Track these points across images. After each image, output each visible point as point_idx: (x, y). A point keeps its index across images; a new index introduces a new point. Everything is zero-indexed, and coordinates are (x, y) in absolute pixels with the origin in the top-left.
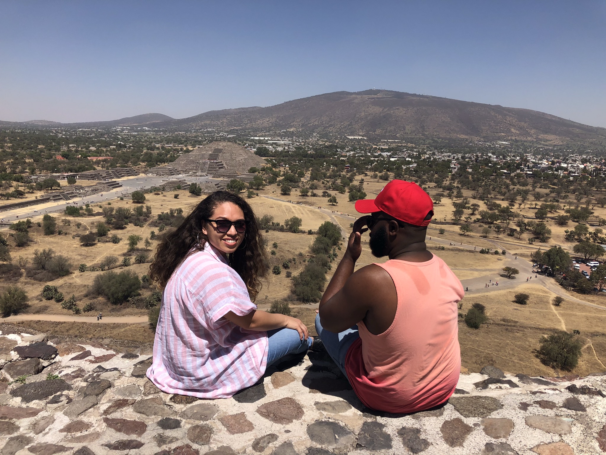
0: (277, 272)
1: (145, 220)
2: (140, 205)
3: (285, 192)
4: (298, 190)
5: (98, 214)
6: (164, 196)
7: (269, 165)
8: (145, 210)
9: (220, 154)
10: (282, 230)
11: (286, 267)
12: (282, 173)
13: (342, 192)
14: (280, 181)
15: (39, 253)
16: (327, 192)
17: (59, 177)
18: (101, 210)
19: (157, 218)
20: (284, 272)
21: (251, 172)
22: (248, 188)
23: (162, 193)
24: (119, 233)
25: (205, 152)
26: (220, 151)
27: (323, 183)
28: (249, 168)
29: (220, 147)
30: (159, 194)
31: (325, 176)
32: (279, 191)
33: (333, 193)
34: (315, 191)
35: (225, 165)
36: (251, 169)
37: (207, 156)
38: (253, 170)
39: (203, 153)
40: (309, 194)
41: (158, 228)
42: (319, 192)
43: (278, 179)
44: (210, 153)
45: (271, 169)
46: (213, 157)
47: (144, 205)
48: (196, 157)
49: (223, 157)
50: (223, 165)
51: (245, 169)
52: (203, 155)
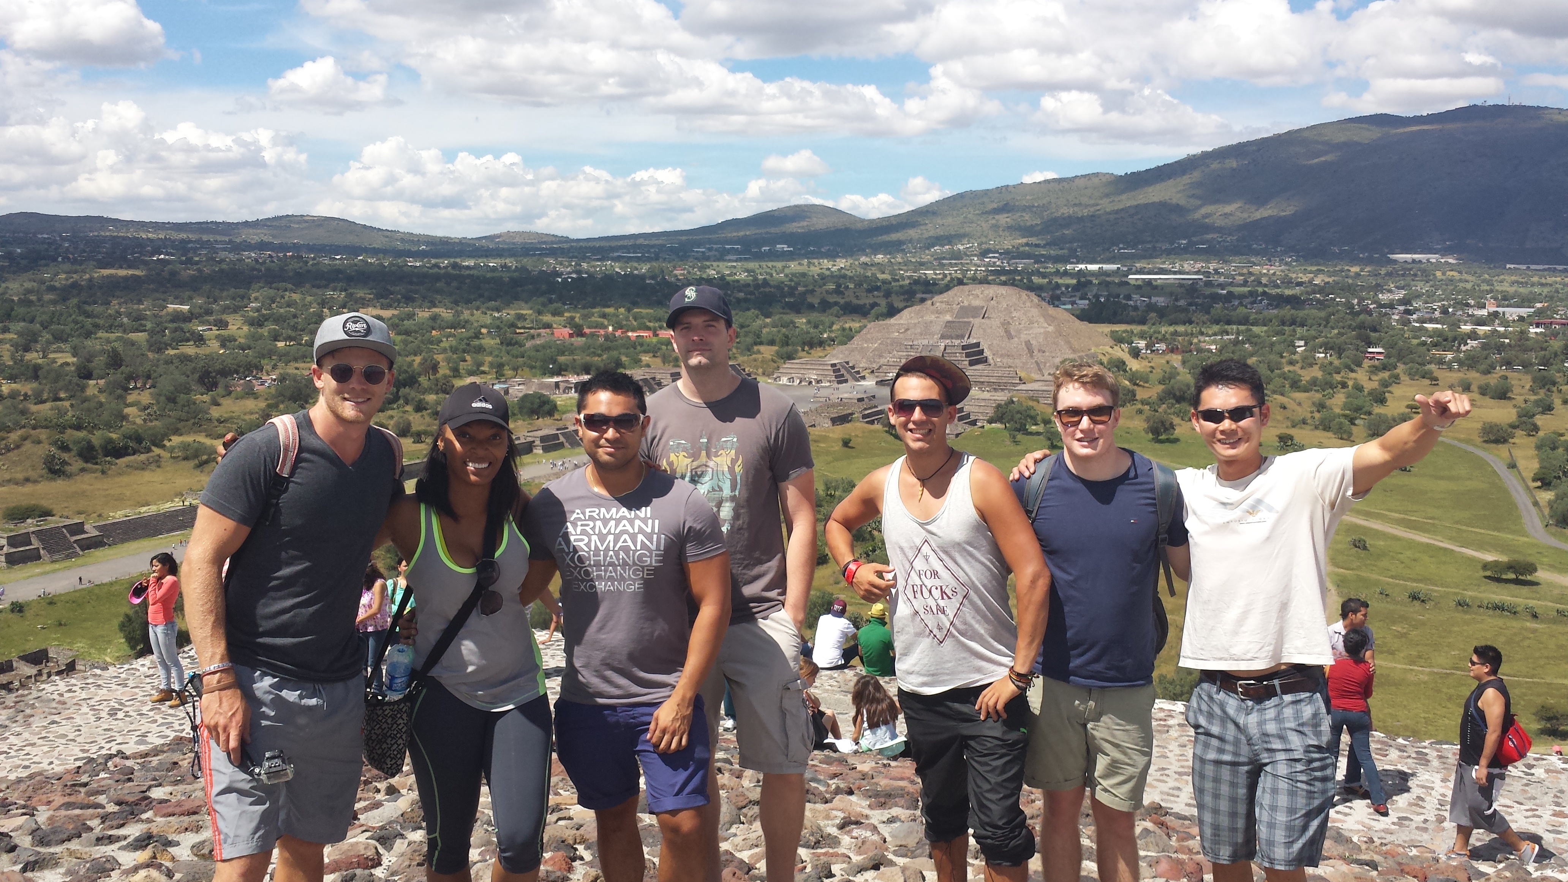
3: (1160, 434)
7: (1121, 352)
9: (977, 321)
12: (1156, 375)
14: (1143, 402)
17: (557, 385)
25: (933, 317)
26: (974, 311)
29: (977, 303)
31: (1296, 385)
32: (1141, 435)
35: (987, 353)
37: (937, 328)
39: (927, 318)
44: (948, 318)
46: (955, 329)
48: (907, 330)
49: (985, 330)
50: (982, 352)
51: (1045, 363)
52: (928, 325)
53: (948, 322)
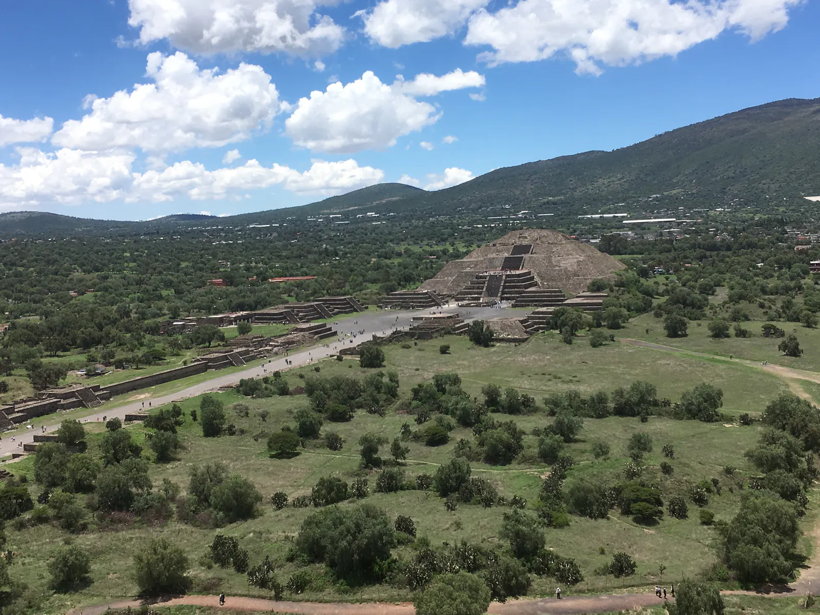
0: (680, 512)
1: (389, 402)
2: (374, 371)
3: (675, 331)
4: (705, 323)
5: (299, 391)
6: (420, 350)
7: (633, 274)
8: (386, 380)
9: (526, 256)
10: (677, 415)
11: (700, 500)
12: (662, 288)
13: (811, 324)
14: (659, 307)
15: (199, 472)
16: (774, 327)
17: (221, 319)
18: (303, 384)
19: (410, 395)
20: (694, 512)
21: (593, 291)
22: (591, 326)
23: (416, 344)
24: (339, 428)
25: (494, 255)
26: (526, 249)
27: (762, 306)
28: (589, 282)
29: (525, 242)
30: (408, 347)
31: (764, 291)
32: (661, 330)
33: (787, 327)
34: (744, 326)
35: (537, 279)
36: (593, 284)
37: (499, 263)
38: (597, 286)
39: (490, 256)
40: (732, 331)
41: (416, 417)
42: (755, 326)
43: (655, 302)
44: (506, 255)
46: (512, 263)
47: (384, 370)
48: (476, 265)
49: (533, 262)
50: (533, 278)
51: (580, 284)
52: (491, 261)
53: (506, 258)
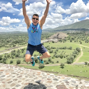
0: (65, 57)
3: (71, 41)
4: (74, 41)
10: (68, 49)
11: (67, 56)
13: (84, 41)
20: (66, 57)
22: (63, 41)
23: (47, 43)
25: (56, 35)
27: (80, 39)
32: (70, 41)
33: (81, 41)
35: (60, 37)
38: (65, 37)
40: (76, 41)
42: (78, 41)
43: (70, 39)
45: (69, 37)
46: (58, 35)
